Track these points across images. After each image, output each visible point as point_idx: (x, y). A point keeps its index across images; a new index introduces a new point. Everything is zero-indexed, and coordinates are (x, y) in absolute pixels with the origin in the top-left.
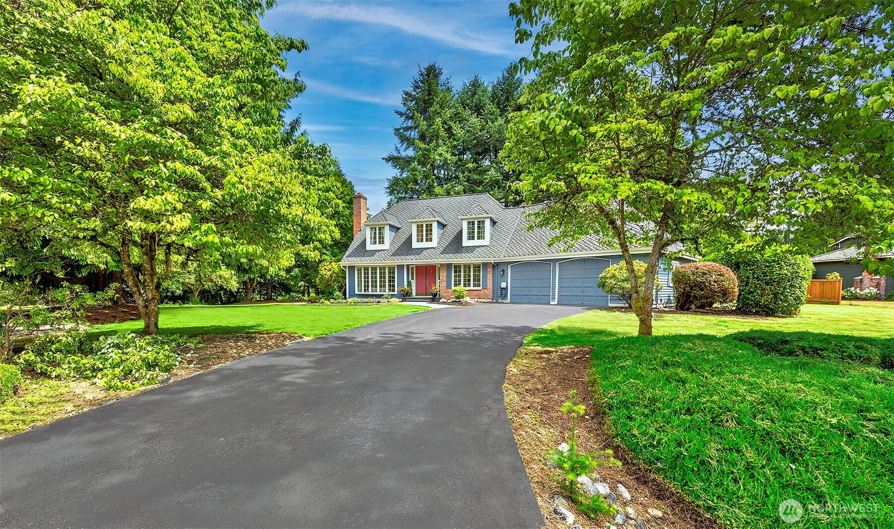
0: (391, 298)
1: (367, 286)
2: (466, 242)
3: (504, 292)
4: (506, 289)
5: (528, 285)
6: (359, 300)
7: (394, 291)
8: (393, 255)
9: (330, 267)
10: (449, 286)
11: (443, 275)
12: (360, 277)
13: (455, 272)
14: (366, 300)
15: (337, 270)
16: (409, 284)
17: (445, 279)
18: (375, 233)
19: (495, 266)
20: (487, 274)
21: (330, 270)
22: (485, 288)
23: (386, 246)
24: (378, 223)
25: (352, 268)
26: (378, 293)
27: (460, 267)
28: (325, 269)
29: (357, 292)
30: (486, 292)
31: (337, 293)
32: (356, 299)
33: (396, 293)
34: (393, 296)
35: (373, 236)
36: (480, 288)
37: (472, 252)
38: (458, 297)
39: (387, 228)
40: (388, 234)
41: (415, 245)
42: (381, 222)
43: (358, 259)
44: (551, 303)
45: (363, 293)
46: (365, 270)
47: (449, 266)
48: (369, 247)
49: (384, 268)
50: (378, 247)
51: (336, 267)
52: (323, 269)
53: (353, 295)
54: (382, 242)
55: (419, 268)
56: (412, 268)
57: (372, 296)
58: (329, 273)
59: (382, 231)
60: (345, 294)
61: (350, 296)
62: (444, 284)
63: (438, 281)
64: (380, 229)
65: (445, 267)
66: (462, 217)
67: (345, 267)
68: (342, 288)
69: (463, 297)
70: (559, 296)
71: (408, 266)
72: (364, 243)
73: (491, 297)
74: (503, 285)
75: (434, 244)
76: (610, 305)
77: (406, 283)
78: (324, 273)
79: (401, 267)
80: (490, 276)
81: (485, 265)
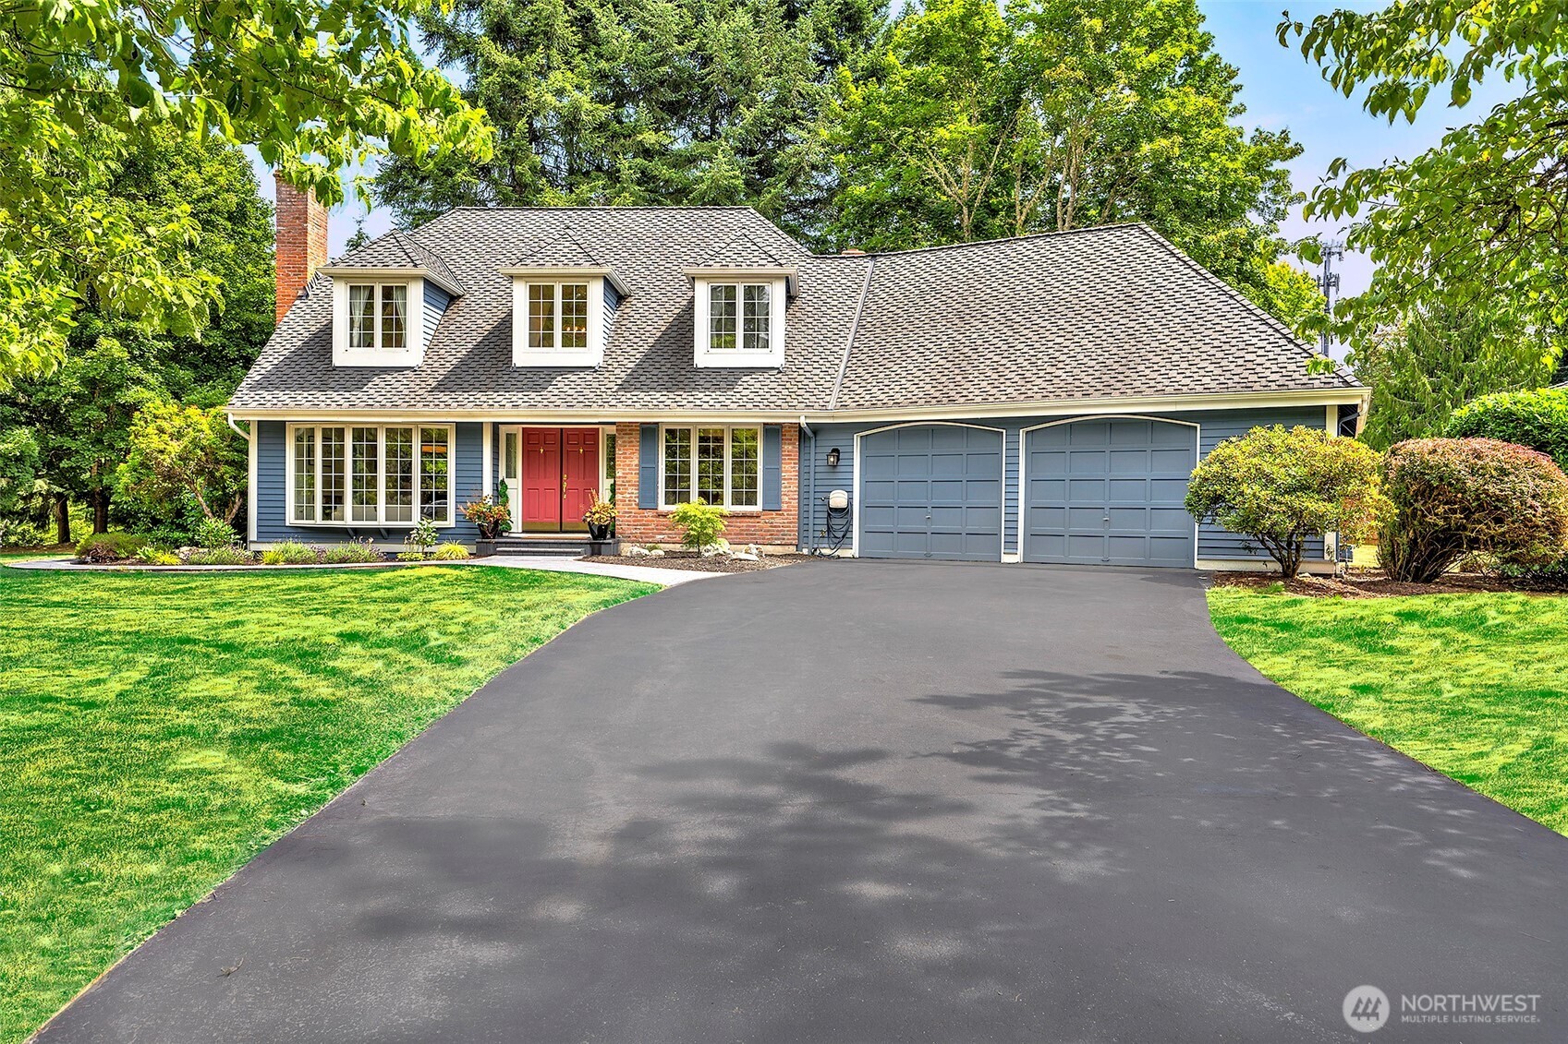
0: (440, 541)
1: (333, 500)
2: (705, 355)
3: (838, 522)
4: (845, 512)
5: (922, 502)
6: (307, 548)
7: (441, 515)
8: (442, 386)
9: (178, 422)
10: (647, 500)
11: (629, 461)
12: (305, 465)
13: (671, 452)
14: (339, 549)
15: (208, 437)
16: (500, 492)
17: (634, 478)
18: (369, 308)
19: (807, 436)
20: (779, 462)
21: (178, 436)
22: (773, 506)
23: (412, 354)
24: (380, 270)
25: (272, 432)
26: (382, 521)
27: (686, 434)
28: (161, 431)
29: (291, 519)
30: (778, 520)
31: (212, 523)
32: (294, 547)
33: (451, 522)
34: (443, 535)
35: (358, 316)
36: (758, 508)
37: (731, 386)
38: (691, 540)
39: (416, 292)
40: (417, 311)
41: (524, 354)
42: (394, 269)
43: (302, 396)
44: (1006, 559)
45: (319, 521)
46: (326, 438)
47: (648, 432)
48: (345, 354)
49: (407, 433)
50: (378, 356)
51: (204, 424)
52: (151, 429)
53: (273, 530)
54: (394, 337)
55: (534, 437)
56: (510, 437)
57: (357, 533)
58: (175, 448)
59: (397, 300)
60: (240, 524)
61: (264, 535)
62: (629, 494)
63: (605, 483)
64: (388, 293)
65: (636, 437)
66: (693, 270)
67: (245, 425)
68: (228, 503)
69: (709, 539)
70: (1031, 535)
71: (496, 426)
72: (322, 341)
73: (793, 537)
74: (838, 499)
75: (592, 354)
76: (1200, 565)
77: (488, 489)
78: (156, 443)
79: (468, 433)
80: (789, 470)
81: (773, 432)
